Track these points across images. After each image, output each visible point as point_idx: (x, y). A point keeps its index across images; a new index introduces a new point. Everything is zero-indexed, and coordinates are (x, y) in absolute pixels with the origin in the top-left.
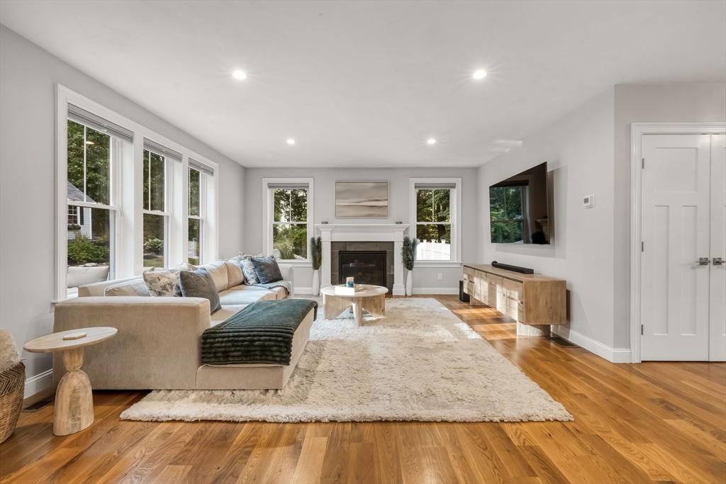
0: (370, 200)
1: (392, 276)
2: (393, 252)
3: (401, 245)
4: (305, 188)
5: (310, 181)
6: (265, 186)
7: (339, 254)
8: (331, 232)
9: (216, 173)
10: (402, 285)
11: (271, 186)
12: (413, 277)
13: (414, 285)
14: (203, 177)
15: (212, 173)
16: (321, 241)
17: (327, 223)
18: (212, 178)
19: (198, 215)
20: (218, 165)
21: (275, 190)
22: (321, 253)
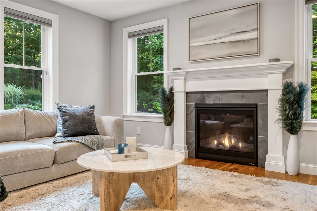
0: (232, 34)
1: (266, 141)
2: (267, 105)
3: (279, 94)
4: (159, 32)
5: (163, 22)
6: (125, 35)
7: (195, 107)
8: (185, 80)
9: (55, 23)
10: (280, 156)
11: (131, 36)
12: (299, 145)
13: (299, 160)
14: (44, 31)
15: (50, 25)
16: (173, 91)
17: (179, 69)
18: (51, 30)
19: (39, 67)
20: (57, 16)
21: (136, 38)
22: (173, 106)
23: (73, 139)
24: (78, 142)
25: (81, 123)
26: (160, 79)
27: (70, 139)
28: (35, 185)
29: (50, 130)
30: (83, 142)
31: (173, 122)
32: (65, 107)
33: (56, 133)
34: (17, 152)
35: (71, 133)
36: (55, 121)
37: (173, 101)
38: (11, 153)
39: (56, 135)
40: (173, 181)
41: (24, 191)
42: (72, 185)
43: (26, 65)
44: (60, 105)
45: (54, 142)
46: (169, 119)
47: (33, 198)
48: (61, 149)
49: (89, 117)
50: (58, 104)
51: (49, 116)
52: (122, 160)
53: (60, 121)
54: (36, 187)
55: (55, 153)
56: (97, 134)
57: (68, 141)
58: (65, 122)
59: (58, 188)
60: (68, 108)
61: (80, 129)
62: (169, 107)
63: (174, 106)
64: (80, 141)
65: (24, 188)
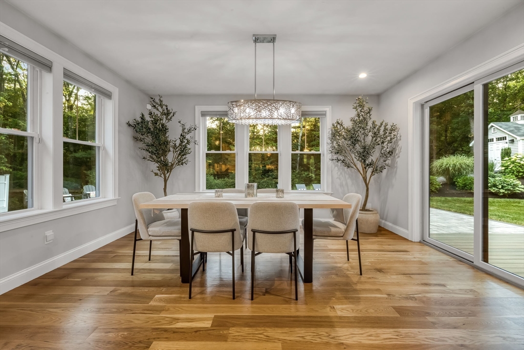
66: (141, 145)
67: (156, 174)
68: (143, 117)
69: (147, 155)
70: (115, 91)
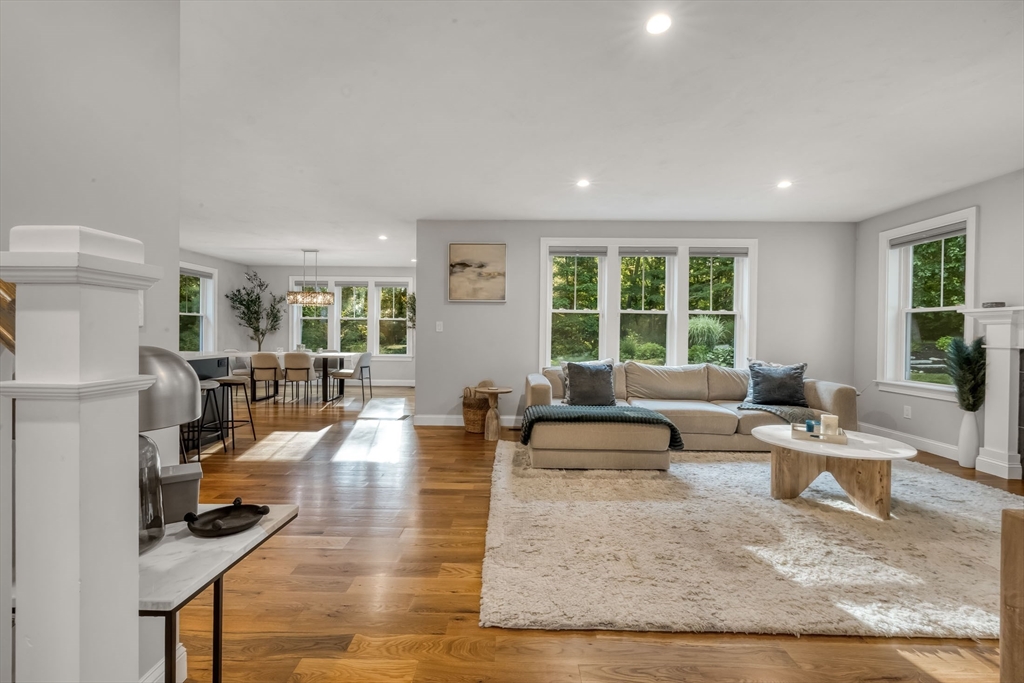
4: (957, 234)
5: (967, 215)
6: (884, 244)
8: (1015, 325)
9: (753, 252)
11: (896, 244)
14: (738, 262)
15: (746, 254)
16: (983, 346)
17: (1002, 305)
18: (747, 260)
19: (731, 310)
20: (756, 240)
21: (911, 249)
22: (982, 374)
23: (765, 407)
24: (770, 412)
25: (778, 388)
26: (955, 323)
27: (760, 406)
28: (714, 451)
29: (738, 393)
30: (778, 413)
31: (982, 407)
32: (760, 365)
33: (745, 396)
34: (694, 412)
35: (764, 400)
36: (745, 382)
37: (984, 364)
38: (689, 411)
39: (746, 399)
40: (881, 480)
41: (701, 454)
42: (756, 461)
43: (714, 309)
44: (753, 362)
45: (739, 408)
46: (971, 398)
47: (709, 461)
48: (746, 417)
49: (793, 381)
50: (750, 361)
51: (738, 376)
52: (806, 439)
53: (751, 382)
54: (715, 454)
55: (739, 421)
56: (805, 405)
57: (756, 409)
58: (756, 384)
59: (737, 460)
60: (764, 367)
61: (776, 396)
62: (969, 377)
63: (984, 374)
64: (774, 411)
65: (702, 451)
66: (237, 312)
67: (252, 338)
68: (239, 291)
69: (243, 322)
70: (215, 272)
